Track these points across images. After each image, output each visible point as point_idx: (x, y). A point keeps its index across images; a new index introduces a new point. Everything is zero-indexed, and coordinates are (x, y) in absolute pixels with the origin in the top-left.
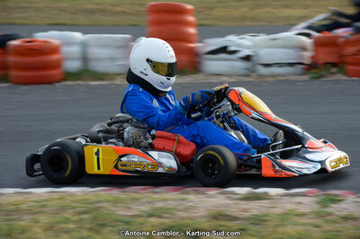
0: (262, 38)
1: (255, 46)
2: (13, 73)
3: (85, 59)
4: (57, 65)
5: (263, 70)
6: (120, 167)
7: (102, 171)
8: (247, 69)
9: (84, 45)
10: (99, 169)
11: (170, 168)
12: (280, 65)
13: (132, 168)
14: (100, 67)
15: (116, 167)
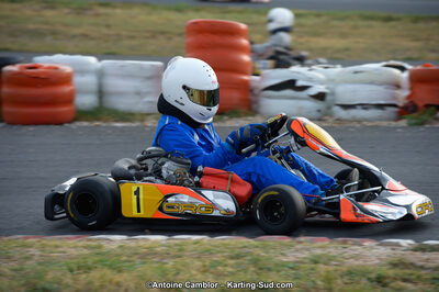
0: (338, 69)
1: (330, 81)
2: (7, 109)
3: (101, 93)
4: (68, 99)
5: (342, 113)
6: (165, 209)
7: (142, 214)
8: (319, 111)
9: (101, 74)
10: (139, 211)
11: (227, 211)
12: (365, 106)
13: (181, 210)
14: (122, 104)
15: (160, 209)
